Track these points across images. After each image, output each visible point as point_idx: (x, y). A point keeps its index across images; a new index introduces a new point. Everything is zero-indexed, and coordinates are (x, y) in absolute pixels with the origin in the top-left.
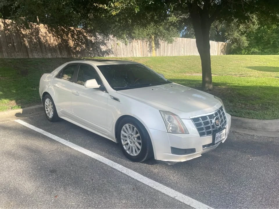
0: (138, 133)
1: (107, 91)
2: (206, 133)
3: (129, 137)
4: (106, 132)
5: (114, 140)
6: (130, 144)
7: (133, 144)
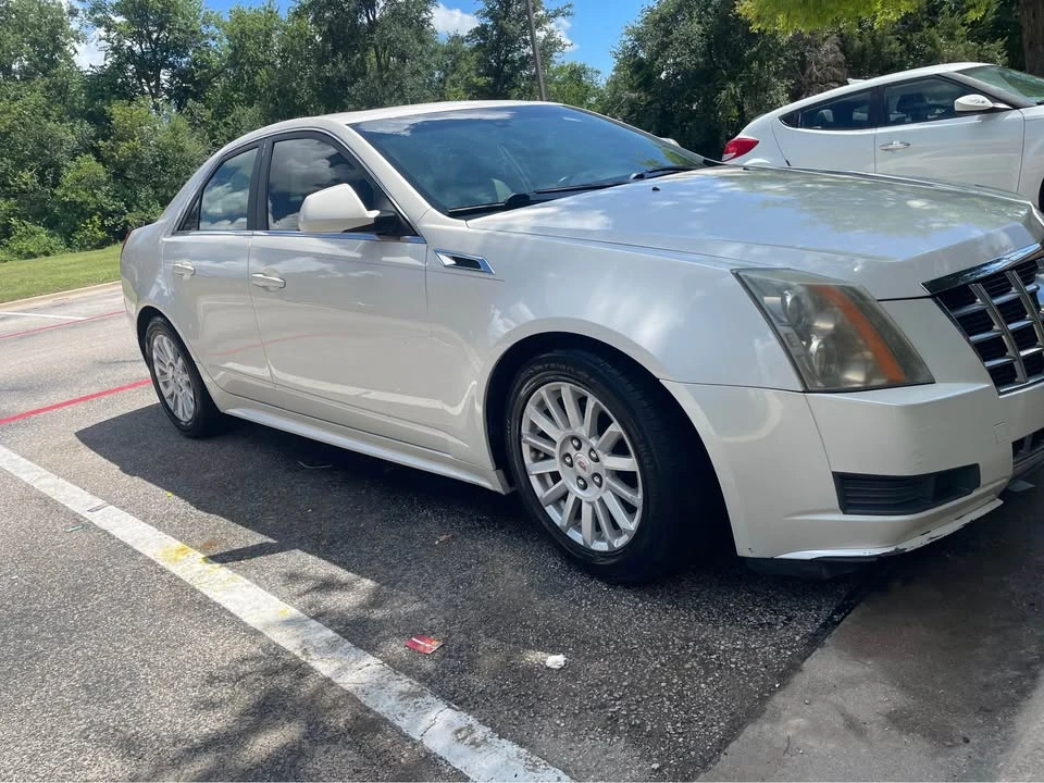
0: (612, 422)
1: (416, 235)
2: (1019, 367)
3: (568, 455)
4: (442, 447)
5: (489, 479)
6: (581, 494)
7: (593, 488)
